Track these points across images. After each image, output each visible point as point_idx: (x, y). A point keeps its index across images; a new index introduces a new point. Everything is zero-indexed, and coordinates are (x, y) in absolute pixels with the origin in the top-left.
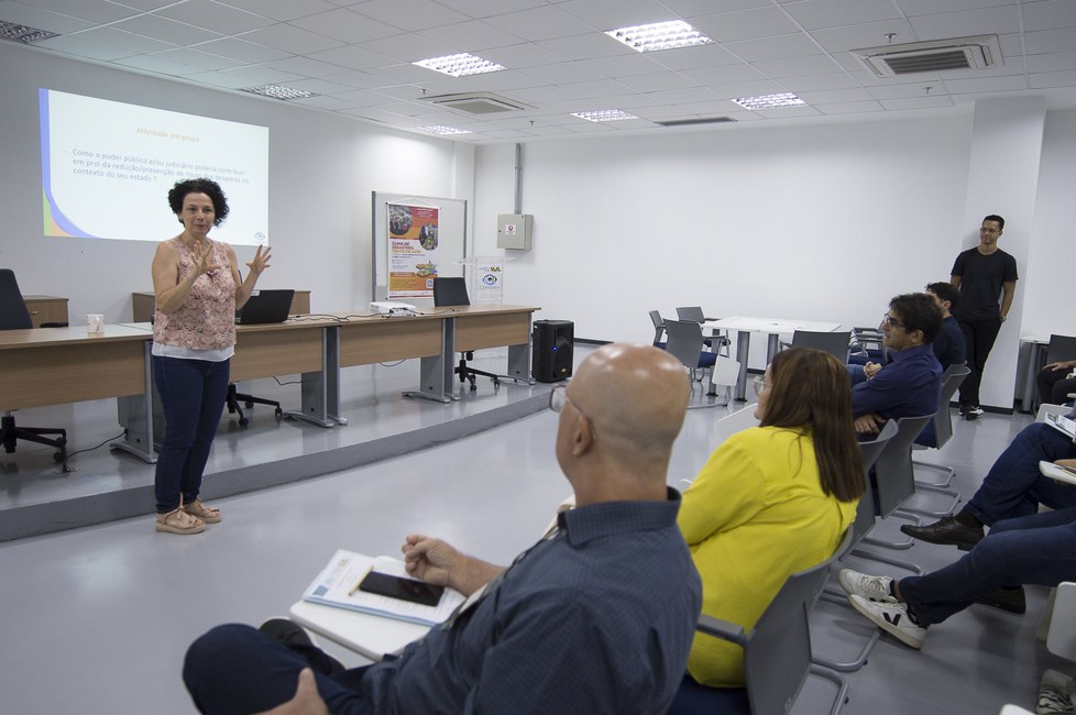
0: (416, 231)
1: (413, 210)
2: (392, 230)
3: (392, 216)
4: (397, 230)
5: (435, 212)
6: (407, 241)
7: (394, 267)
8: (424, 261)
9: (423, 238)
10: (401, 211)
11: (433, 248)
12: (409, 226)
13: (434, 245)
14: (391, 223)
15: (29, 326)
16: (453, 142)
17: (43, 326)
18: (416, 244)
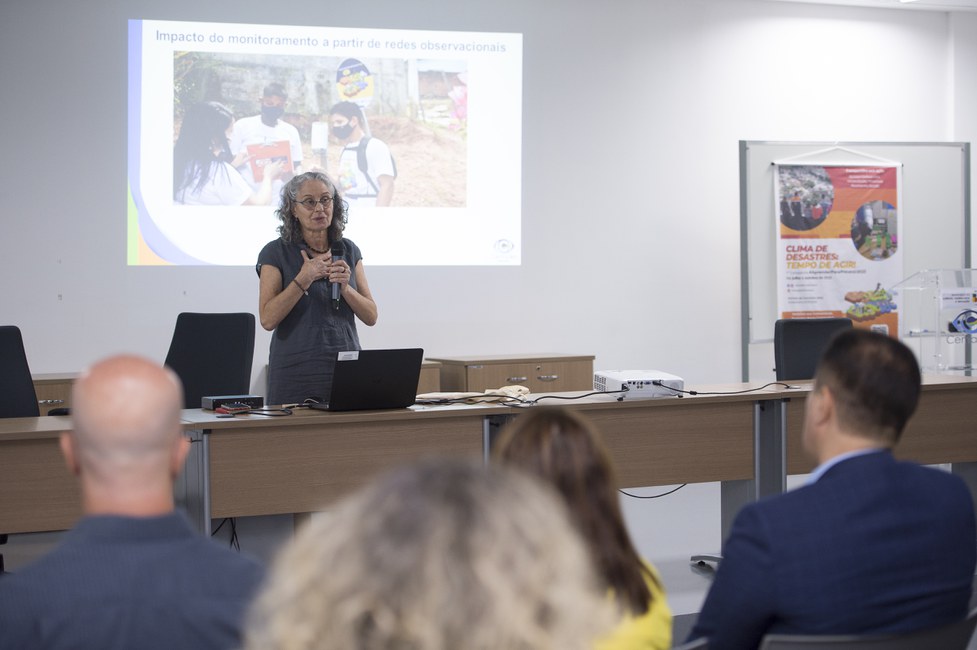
0: (845, 219)
1: (835, 174)
2: (787, 220)
3: (785, 189)
4: (799, 219)
5: (889, 177)
6: (821, 242)
7: (792, 300)
8: (864, 284)
9: (860, 234)
10: (808, 178)
11: (885, 255)
12: (826, 209)
13: (889, 247)
14: (784, 205)
15: (35, 412)
16: (947, 13)
17: (51, 413)
18: (845, 247)
